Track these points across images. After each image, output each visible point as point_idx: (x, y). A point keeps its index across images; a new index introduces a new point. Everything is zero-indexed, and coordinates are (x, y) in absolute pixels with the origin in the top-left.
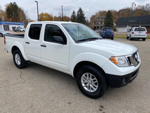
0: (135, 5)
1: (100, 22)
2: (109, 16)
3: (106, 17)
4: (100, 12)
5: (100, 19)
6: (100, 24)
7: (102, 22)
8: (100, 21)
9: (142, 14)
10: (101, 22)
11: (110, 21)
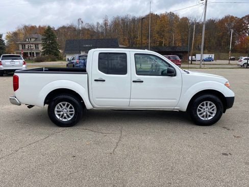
0: (82, 22)
1: (34, 46)
2: (49, 36)
3: (45, 37)
4: (26, 27)
5: (33, 40)
6: (34, 48)
7: (38, 44)
8: (32, 44)
9: (92, 36)
10: (36, 45)
11: (52, 43)
